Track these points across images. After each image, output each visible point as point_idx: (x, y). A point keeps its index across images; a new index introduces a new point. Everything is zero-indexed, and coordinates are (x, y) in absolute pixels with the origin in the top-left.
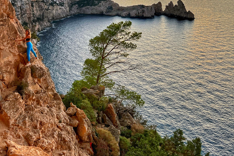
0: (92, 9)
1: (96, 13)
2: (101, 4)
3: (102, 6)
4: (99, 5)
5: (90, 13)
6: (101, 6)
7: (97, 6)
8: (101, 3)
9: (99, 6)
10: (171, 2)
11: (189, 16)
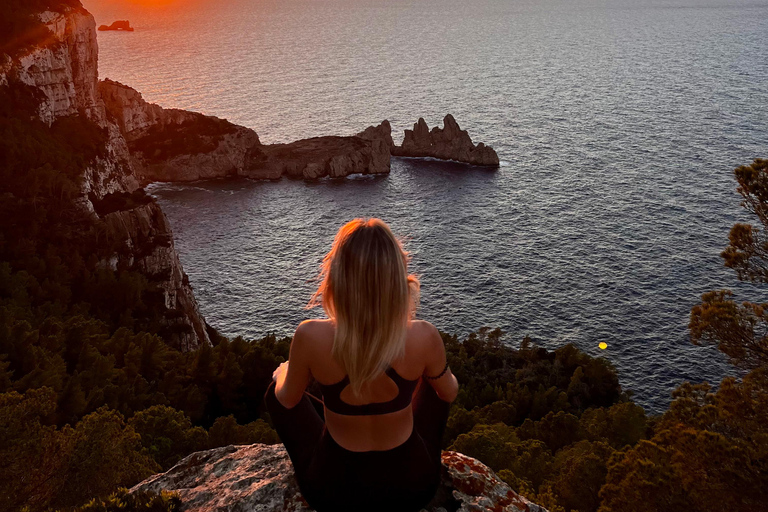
0: (202, 163)
1: (213, 174)
2: (225, 143)
3: (231, 151)
4: (219, 149)
5: (196, 177)
6: (227, 152)
7: (215, 154)
8: (223, 139)
9: (222, 152)
10: (421, 120)
11: (485, 160)
